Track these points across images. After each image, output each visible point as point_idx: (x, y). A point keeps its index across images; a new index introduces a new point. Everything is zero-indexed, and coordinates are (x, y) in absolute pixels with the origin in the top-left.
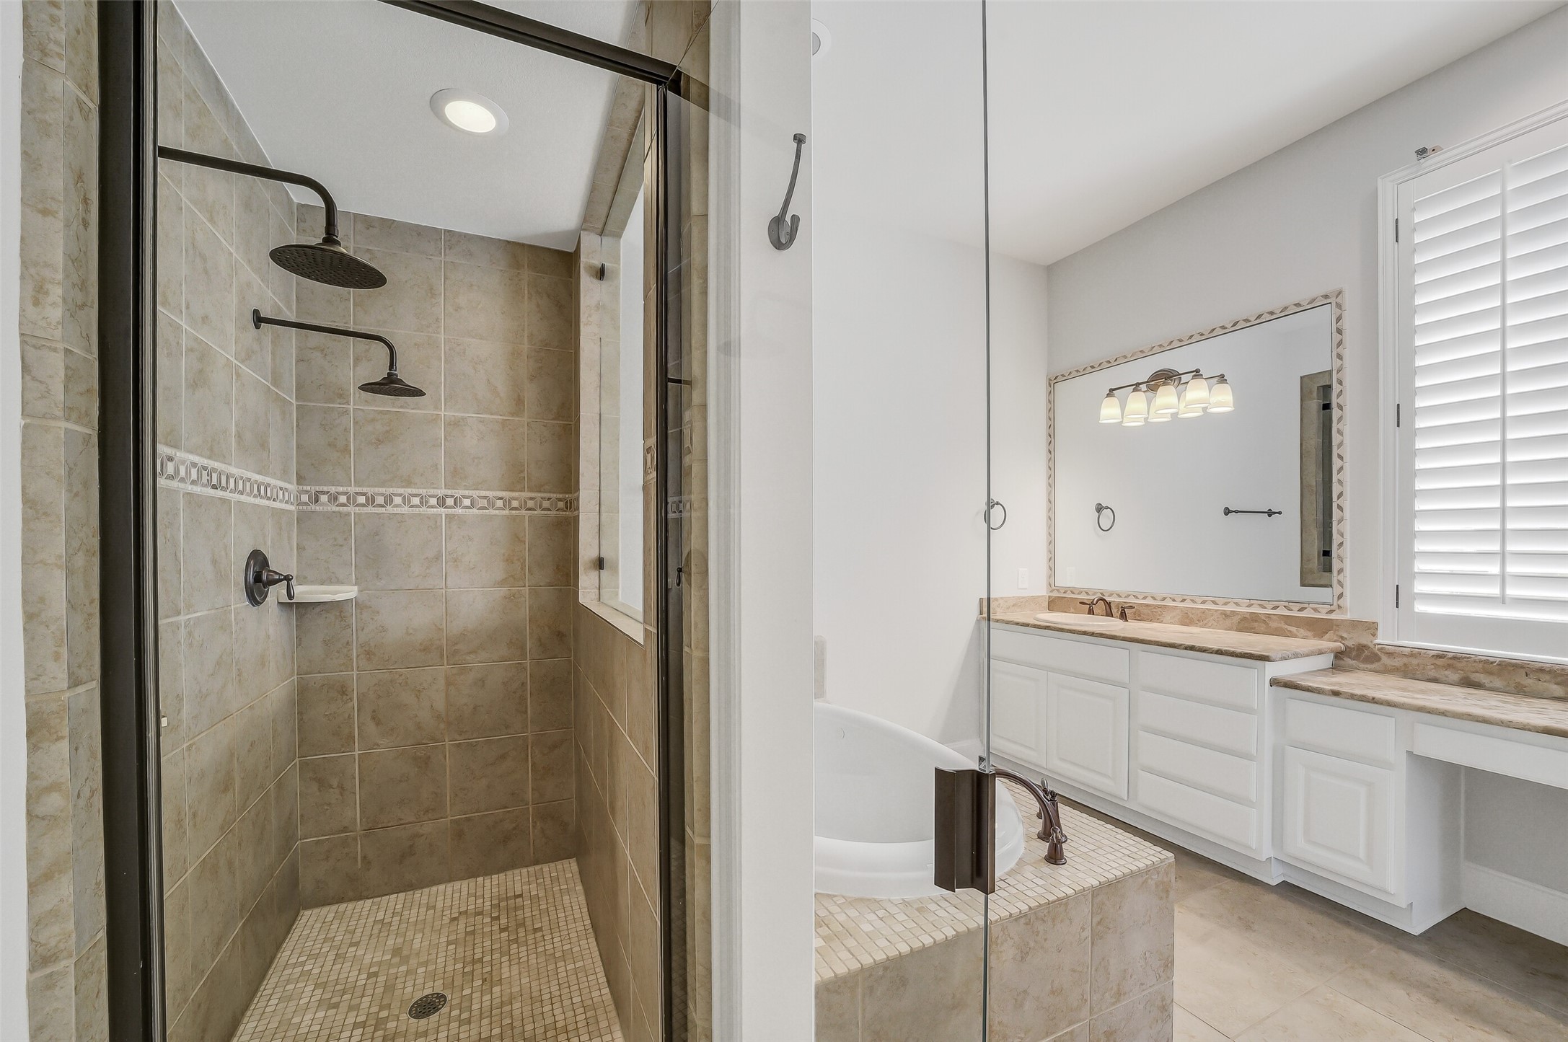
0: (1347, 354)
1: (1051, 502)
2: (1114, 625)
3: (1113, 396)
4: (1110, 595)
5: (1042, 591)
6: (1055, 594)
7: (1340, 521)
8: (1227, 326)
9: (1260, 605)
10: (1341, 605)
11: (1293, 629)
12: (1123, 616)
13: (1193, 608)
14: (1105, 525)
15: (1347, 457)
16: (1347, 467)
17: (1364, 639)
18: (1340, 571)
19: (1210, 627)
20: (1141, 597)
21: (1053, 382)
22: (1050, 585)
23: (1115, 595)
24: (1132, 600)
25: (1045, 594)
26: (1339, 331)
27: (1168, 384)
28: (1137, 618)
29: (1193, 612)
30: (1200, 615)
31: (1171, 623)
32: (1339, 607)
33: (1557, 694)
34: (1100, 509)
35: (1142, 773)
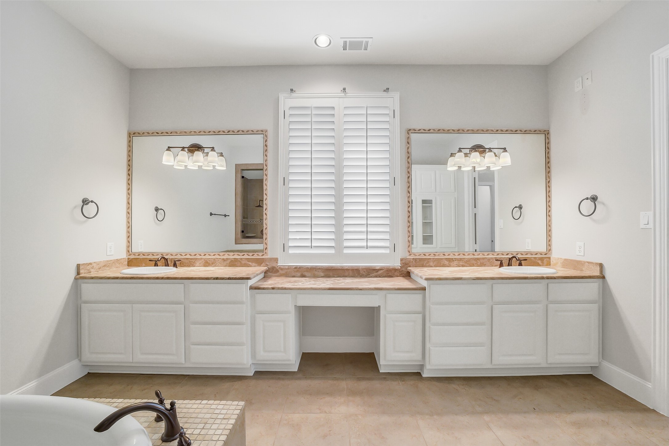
0: (268, 155)
1: (129, 204)
2: (171, 271)
3: (170, 151)
4: (167, 255)
5: (123, 255)
6: (132, 257)
7: (266, 219)
8: (225, 131)
9: (237, 254)
10: (266, 252)
11: (250, 263)
12: (175, 265)
13: (209, 258)
14: (160, 218)
15: (268, 195)
16: (268, 198)
17: (274, 265)
18: (266, 239)
19: (217, 266)
20: (184, 255)
21: (131, 135)
22: (128, 251)
23: (169, 255)
24: (179, 257)
25: (125, 257)
26: (266, 146)
27: (199, 151)
28: (182, 265)
29: (210, 260)
30: (213, 261)
31: (199, 266)
32: (266, 253)
33: (322, 276)
34: (157, 209)
35: (192, 347)
